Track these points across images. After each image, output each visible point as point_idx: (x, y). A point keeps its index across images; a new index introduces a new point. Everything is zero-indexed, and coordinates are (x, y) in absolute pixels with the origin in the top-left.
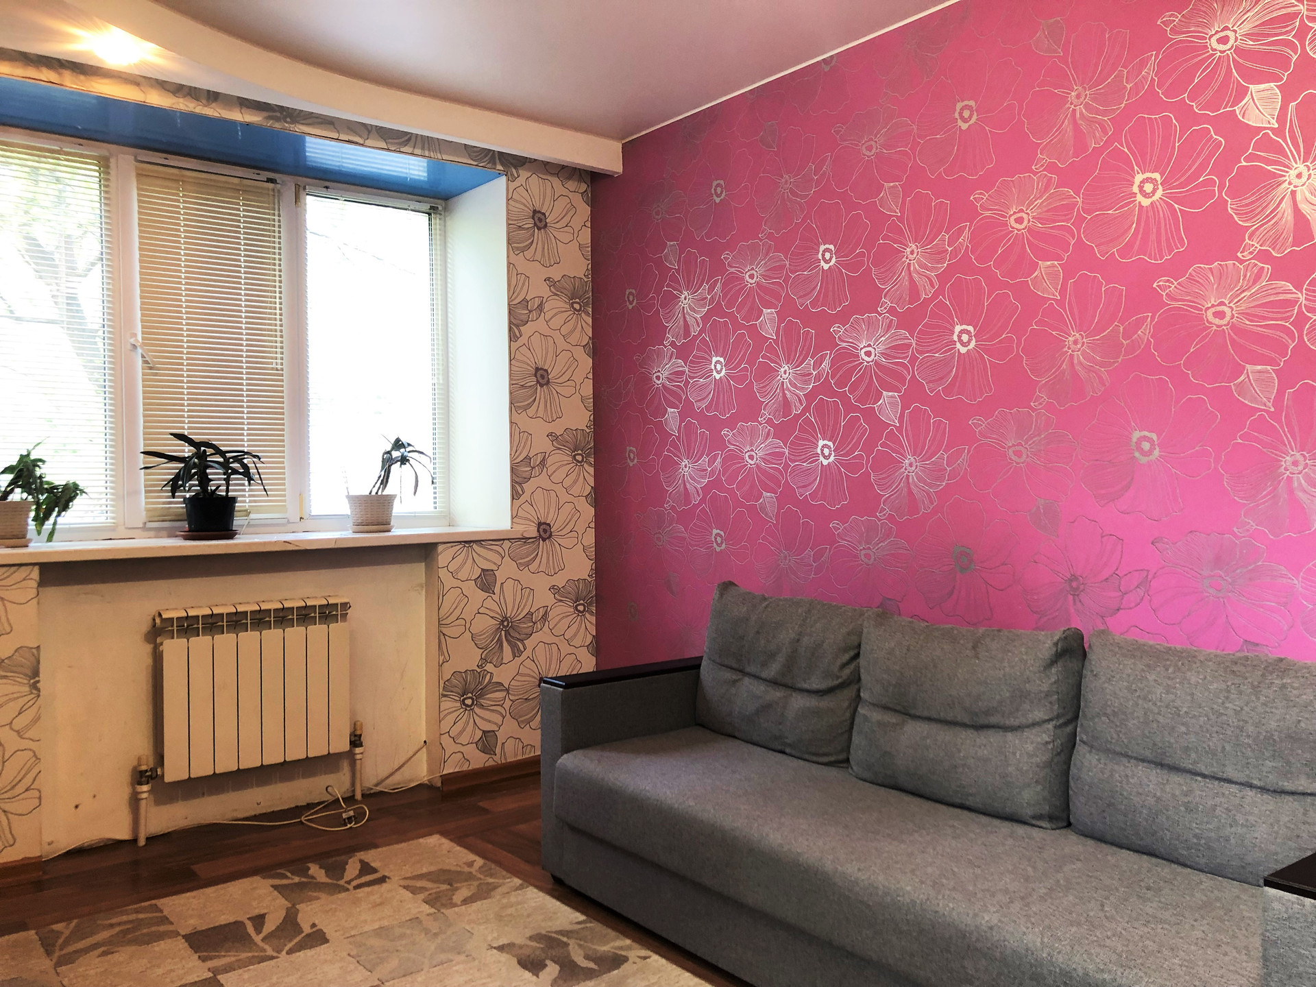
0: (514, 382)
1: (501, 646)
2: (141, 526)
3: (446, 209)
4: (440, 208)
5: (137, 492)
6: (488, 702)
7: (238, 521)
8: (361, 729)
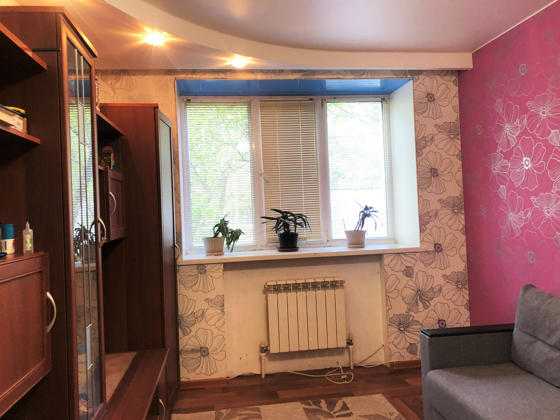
0: (419, 176)
1: (418, 302)
2: (265, 245)
3: (389, 99)
4: (386, 98)
5: (263, 232)
6: (412, 330)
7: (299, 243)
8: (352, 337)
